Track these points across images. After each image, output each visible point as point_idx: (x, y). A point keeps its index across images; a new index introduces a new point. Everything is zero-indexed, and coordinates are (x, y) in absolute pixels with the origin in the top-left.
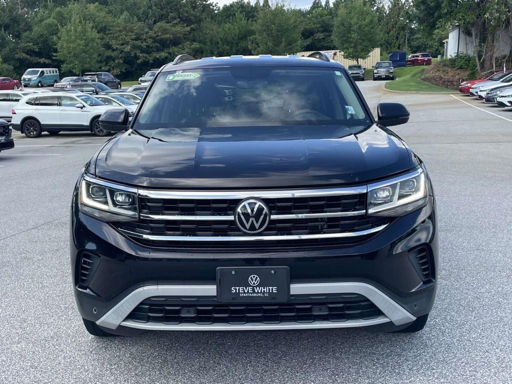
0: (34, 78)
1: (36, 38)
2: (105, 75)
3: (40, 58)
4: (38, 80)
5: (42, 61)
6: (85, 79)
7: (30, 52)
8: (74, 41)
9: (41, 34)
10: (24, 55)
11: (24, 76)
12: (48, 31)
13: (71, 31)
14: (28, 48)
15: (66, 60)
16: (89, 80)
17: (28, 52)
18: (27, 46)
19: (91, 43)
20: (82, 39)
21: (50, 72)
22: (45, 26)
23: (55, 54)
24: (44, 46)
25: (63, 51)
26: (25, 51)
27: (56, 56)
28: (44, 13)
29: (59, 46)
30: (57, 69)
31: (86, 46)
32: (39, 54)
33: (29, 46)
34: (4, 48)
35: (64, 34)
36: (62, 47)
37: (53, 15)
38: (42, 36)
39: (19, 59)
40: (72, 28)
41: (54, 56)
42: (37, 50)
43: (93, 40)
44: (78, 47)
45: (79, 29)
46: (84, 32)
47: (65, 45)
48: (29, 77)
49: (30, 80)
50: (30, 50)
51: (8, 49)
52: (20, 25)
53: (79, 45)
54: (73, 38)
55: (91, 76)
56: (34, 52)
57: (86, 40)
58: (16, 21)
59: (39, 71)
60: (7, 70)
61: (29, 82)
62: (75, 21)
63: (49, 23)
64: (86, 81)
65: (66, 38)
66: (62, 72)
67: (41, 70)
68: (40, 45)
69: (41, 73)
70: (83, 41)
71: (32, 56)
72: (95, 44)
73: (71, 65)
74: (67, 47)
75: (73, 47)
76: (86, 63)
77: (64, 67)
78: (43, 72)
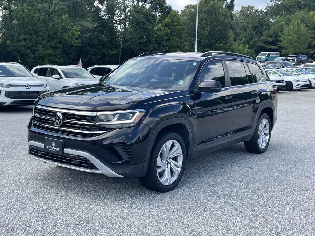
0: (264, 57)
1: (272, 34)
2: (302, 56)
3: (272, 46)
4: (266, 59)
5: (272, 48)
6: (289, 59)
7: (267, 42)
8: (292, 35)
9: (274, 31)
10: (262, 44)
11: (258, 56)
12: (279, 29)
13: (291, 29)
14: (266, 40)
15: (285, 47)
16: (291, 59)
17: (265, 42)
18: (265, 39)
19: (302, 36)
20: (297, 34)
21: (274, 54)
22: (278, 27)
23: (279, 43)
24: (275, 38)
25: (284, 42)
26: (264, 42)
27: (279, 45)
28: (280, 18)
29: (282, 39)
30: (279, 53)
31: (299, 38)
32: (272, 43)
33: (267, 39)
34: (252, 40)
35: (286, 31)
36: (284, 39)
37: (285, 19)
38: (275, 32)
39: (259, 46)
40: (292, 27)
41: (278, 45)
42: (271, 41)
43: (304, 34)
44: (293, 39)
45: (296, 28)
46: (299, 30)
47: (286, 38)
48: (261, 57)
49: (261, 58)
50: (267, 41)
51: (254, 40)
52: (263, 26)
53: (294, 37)
54: (291, 33)
55: (293, 57)
56: (268, 42)
57: (299, 35)
58: (262, 24)
59: (267, 53)
60: (250, 53)
61: (260, 60)
62: (294, 23)
63: (280, 25)
64: (289, 60)
65: (287, 34)
66: (282, 54)
67: (268, 53)
68: (273, 38)
69: (268, 54)
70: (298, 35)
71: (268, 44)
72: (305, 37)
73: (288, 50)
74: (287, 39)
75: (290, 39)
76: (297, 49)
77: (283, 51)
78: (269, 54)
